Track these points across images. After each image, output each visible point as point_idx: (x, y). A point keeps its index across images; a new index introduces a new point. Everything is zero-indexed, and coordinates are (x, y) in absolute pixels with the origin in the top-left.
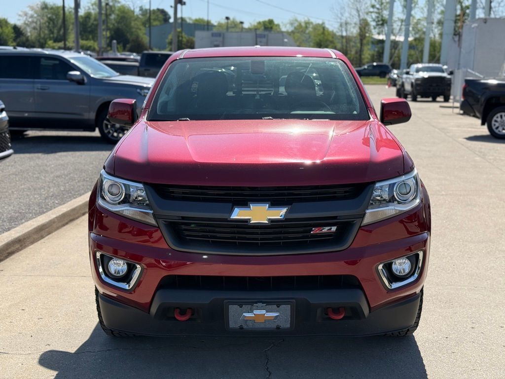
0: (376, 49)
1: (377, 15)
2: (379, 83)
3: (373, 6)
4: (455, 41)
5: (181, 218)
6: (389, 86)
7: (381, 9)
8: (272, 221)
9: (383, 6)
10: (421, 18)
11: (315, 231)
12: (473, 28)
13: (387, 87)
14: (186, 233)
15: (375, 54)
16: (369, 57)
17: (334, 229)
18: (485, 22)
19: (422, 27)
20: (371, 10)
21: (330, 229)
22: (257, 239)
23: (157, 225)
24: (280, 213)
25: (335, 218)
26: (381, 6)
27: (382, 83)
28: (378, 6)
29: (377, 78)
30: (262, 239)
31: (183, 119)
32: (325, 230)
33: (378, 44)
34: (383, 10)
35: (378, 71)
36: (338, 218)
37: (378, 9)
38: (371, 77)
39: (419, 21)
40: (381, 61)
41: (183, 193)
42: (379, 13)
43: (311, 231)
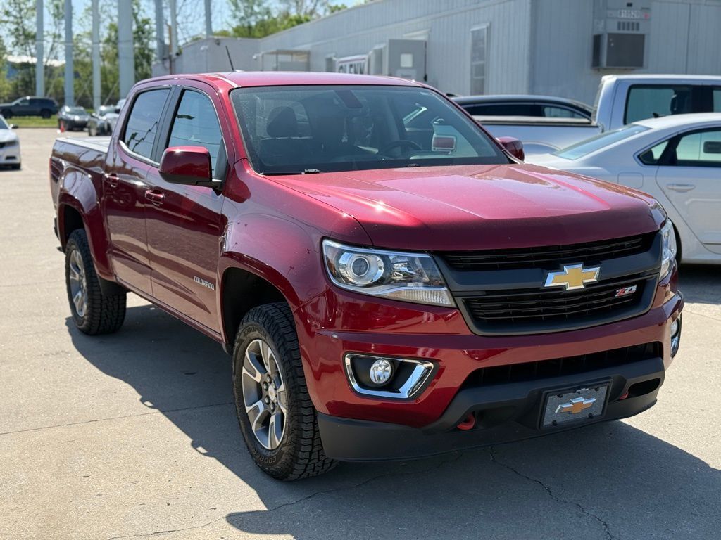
0: (20, 77)
1: (15, 26)
2: (44, 125)
3: (7, 13)
4: (165, 68)
5: (485, 293)
6: (62, 131)
7: (21, 18)
8: (587, 285)
9: (22, 13)
10: (81, 34)
11: (619, 293)
12: (203, 51)
13: (59, 131)
15: (19, 84)
16: (10, 87)
17: (634, 288)
18: (218, 44)
19: (86, 46)
20: (6, 18)
21: (631, 290)
23: (454, 305)
26: (20, 14)
27: (51, 125)
28: (14, 13)
29: (39, 119)
30: (569, 310)
31: (310, 171)
32: (627, 291)
33: (21, 69)
34: (23, 19)
35: (38, 109)
37: (15, 17)
38: (27, 117)
39: (79, 37)
40: (33, 94)
41: (472, 261)
42: (17, 23)
43: (615, 293)
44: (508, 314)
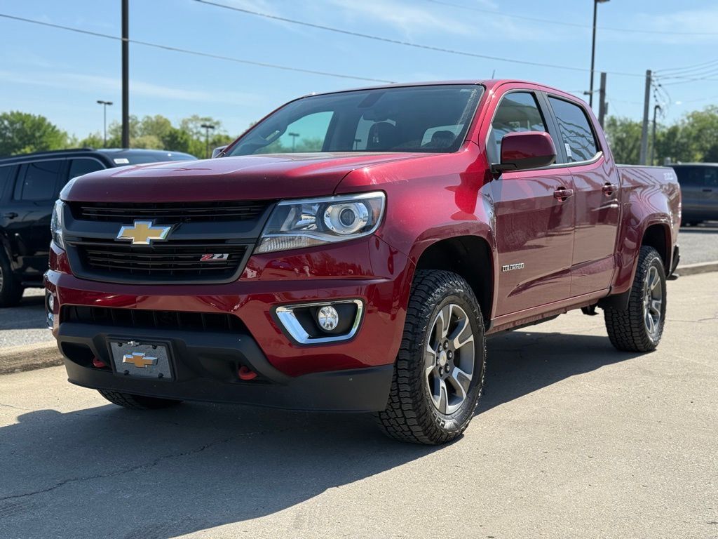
8: (154, 242)
11: (205, 258)
14: (92, 259)
17: (226, 256)
21: (222, 257)
22: (148, 266)
24: (162, 233)
25: (223, 241)
30: (153, 266)
32: (216, 257)
36: (226, 242)
43: (201, 257)
44: (106, 263)
